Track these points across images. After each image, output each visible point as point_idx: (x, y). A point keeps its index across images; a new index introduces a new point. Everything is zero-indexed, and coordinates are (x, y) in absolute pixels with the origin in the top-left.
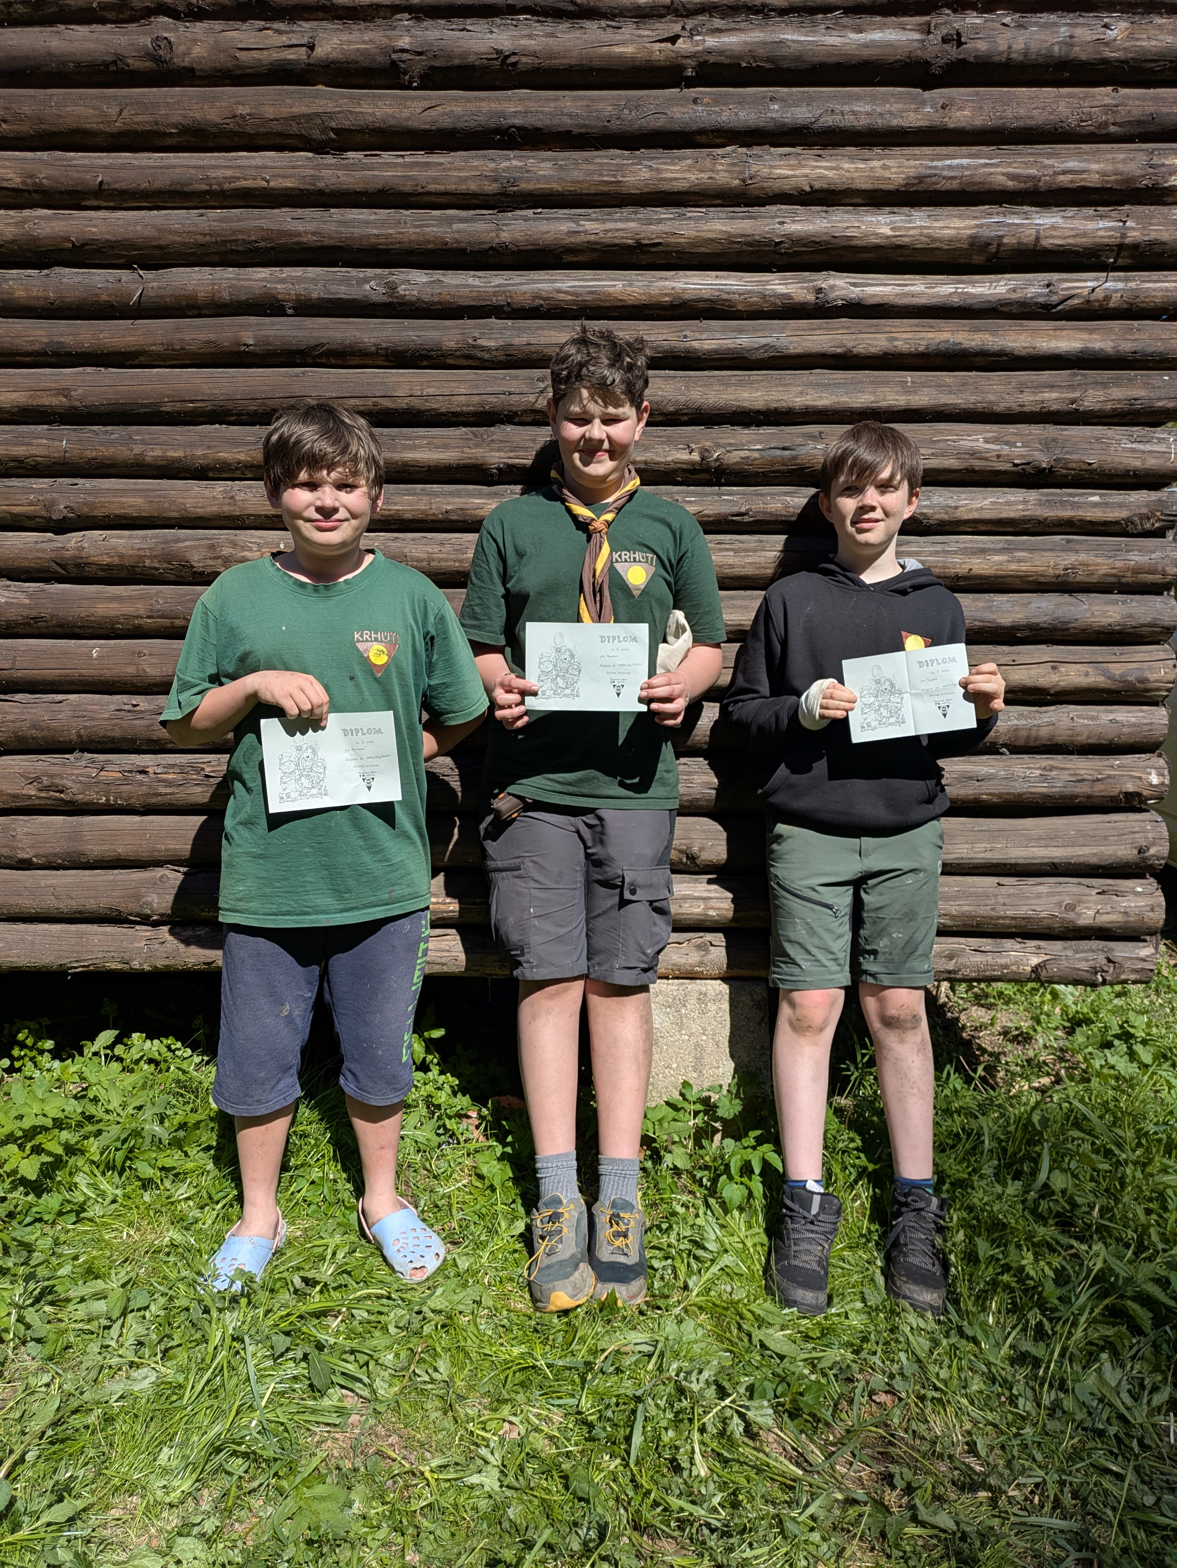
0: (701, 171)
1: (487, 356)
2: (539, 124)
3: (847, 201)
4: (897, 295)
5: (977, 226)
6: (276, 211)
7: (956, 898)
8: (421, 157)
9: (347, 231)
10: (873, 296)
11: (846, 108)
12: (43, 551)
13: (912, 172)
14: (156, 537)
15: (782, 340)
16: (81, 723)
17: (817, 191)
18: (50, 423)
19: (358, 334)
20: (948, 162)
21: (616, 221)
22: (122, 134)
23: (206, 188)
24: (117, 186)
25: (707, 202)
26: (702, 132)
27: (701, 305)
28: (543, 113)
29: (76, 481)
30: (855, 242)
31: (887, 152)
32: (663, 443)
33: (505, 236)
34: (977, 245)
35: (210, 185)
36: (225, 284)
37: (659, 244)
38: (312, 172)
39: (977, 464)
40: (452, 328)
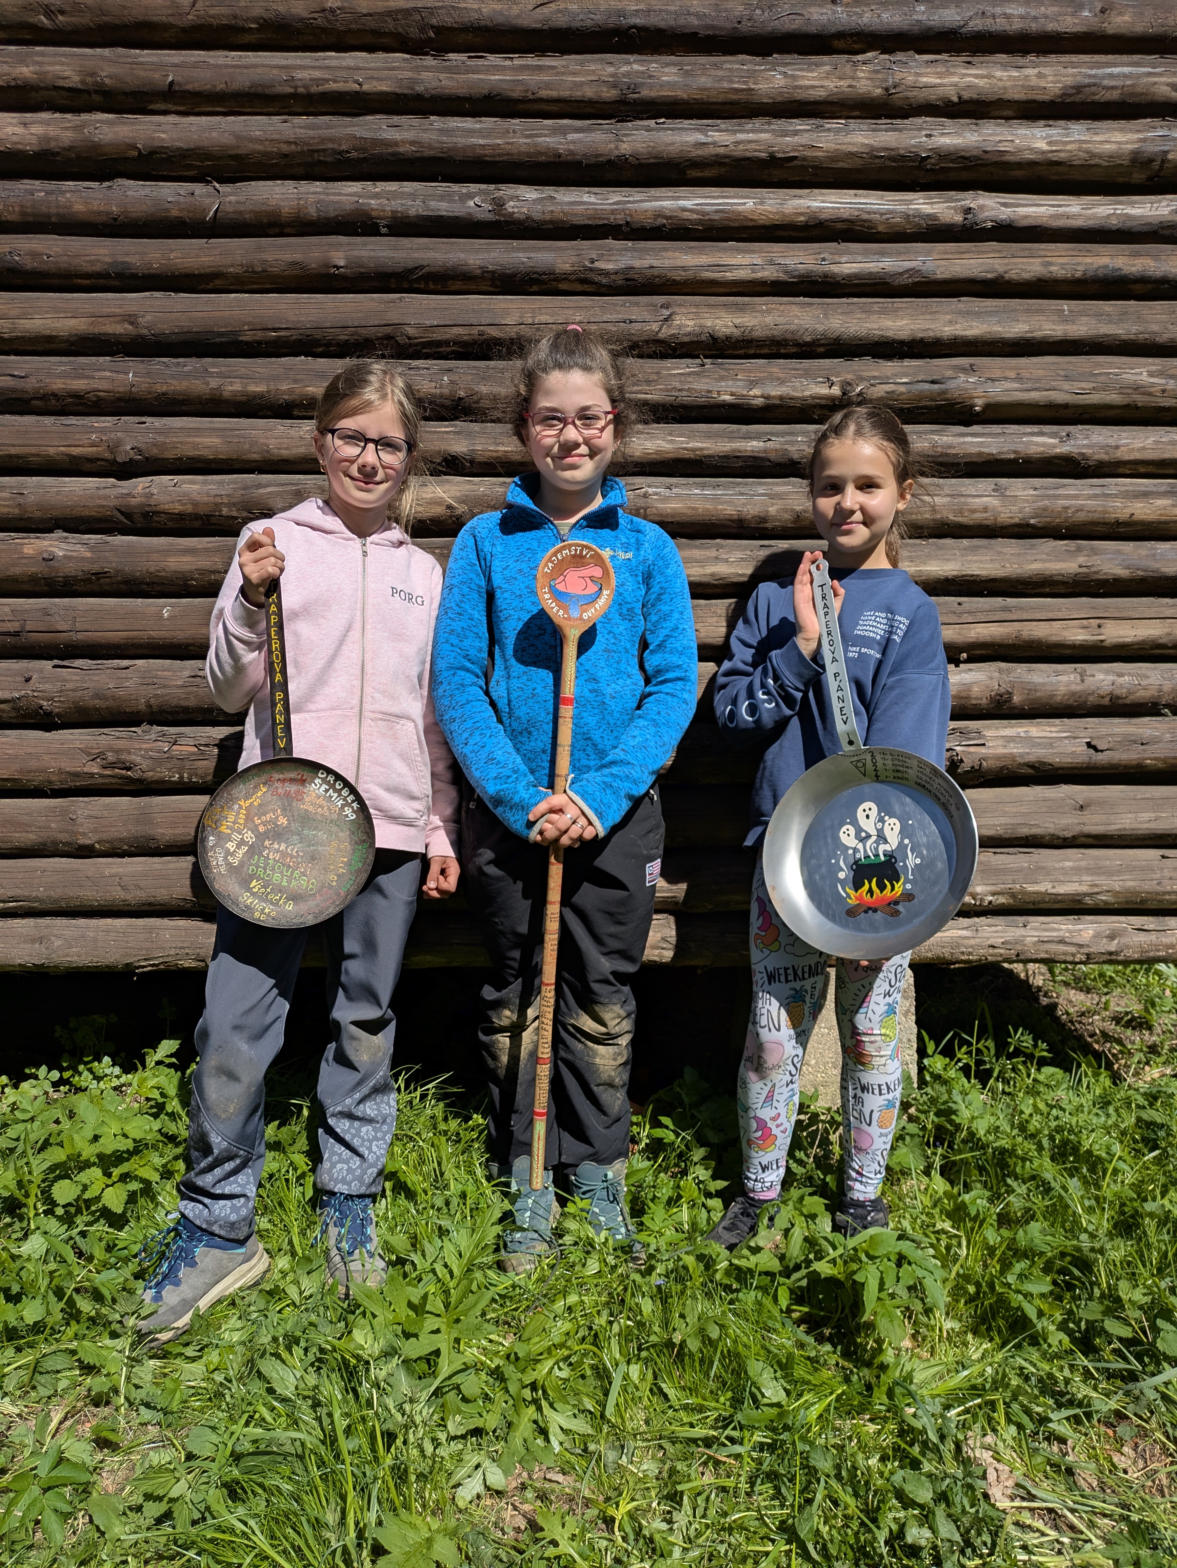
0: (841, 79)
1: (604, 281)
2: (662, 25)
3: (997, 113)
4: (1051, 216)
5: (1140, 140)
6: (369, 118)
7: (1119, 872)
8: (531, 60)
9: (450, 141)
10: (1026, 217)
11: (998, 10)
12: (106, 497)
13: (1069, 81)
14: (234, 482)
15: (928, 264)
16: (151, 691)
17: (966, 102)
18: (111, 354)
19: (462, 256)
20: (1109, 70)
21: (748, 132)
22: (196, 28)
23: (292, 90)
24: (189, 87)
25: (845, 113)
26: (841, 35)
27: (839, 226)
28: (667, 11)
29: (143, 419)
30: (1008, 158)
31: (1042, 59)
32: (800, 376)
33: (625, 148)
34: (1139, 160)
35: (296, 87)
36: (312, 198)
37: (795, 158)
38: (409, 74)
39: (1140, 400)
40: (567, 249)
